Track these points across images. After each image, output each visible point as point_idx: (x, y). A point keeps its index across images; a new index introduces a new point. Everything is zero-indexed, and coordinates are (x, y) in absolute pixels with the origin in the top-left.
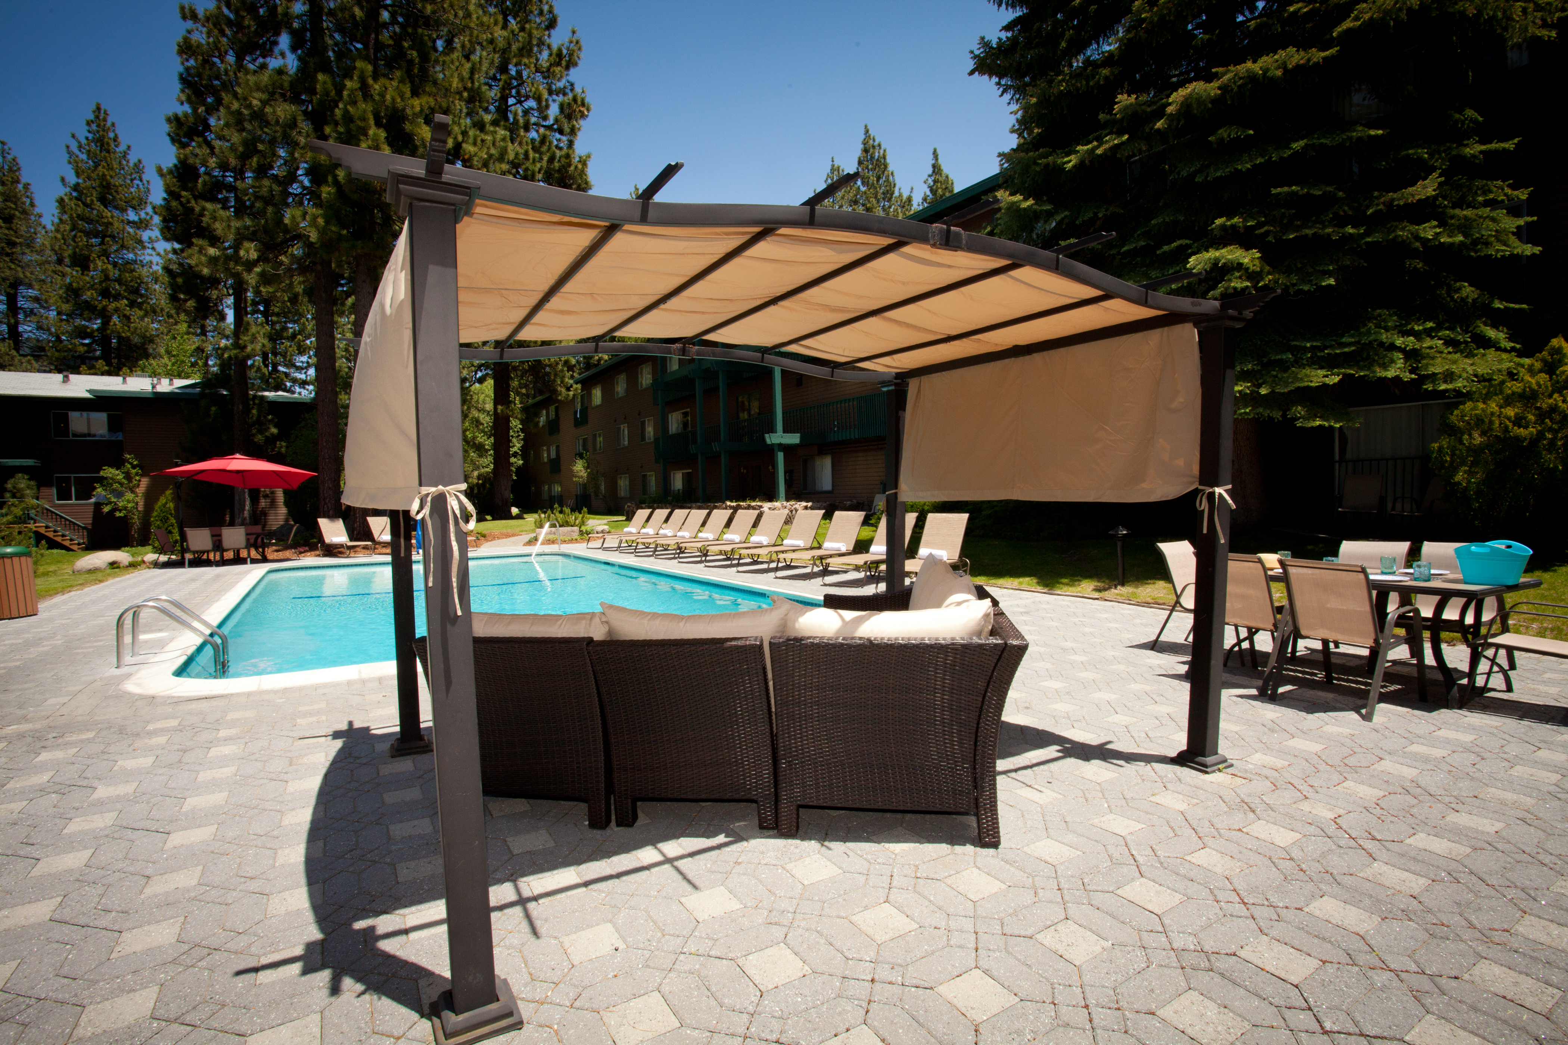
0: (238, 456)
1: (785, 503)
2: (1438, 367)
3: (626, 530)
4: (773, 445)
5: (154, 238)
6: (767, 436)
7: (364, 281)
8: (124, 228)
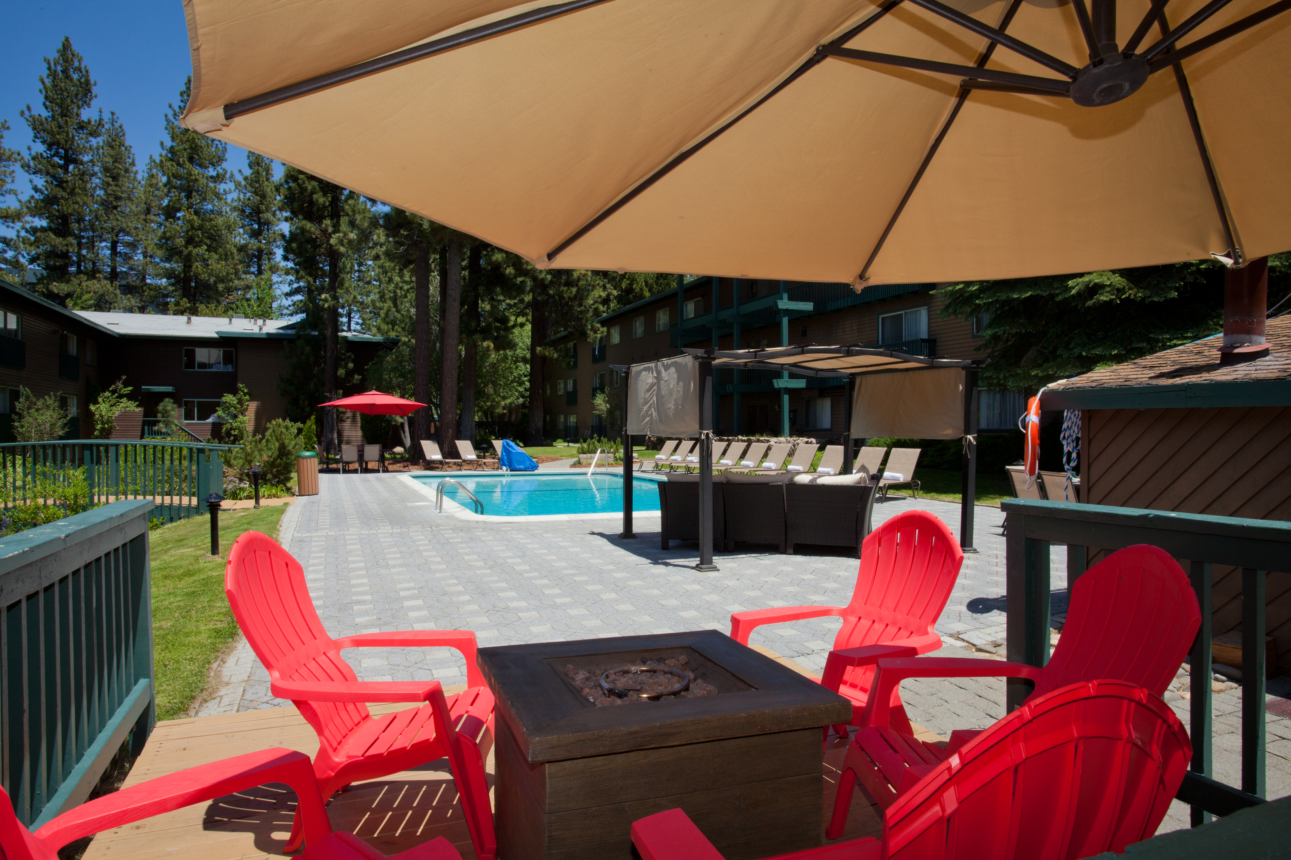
0: (374, 392)
1: (789, 438)
3: (657, 456)
4: (780, 388)
6: (775, 381)
7: (456, 255)
8: (207, 183)
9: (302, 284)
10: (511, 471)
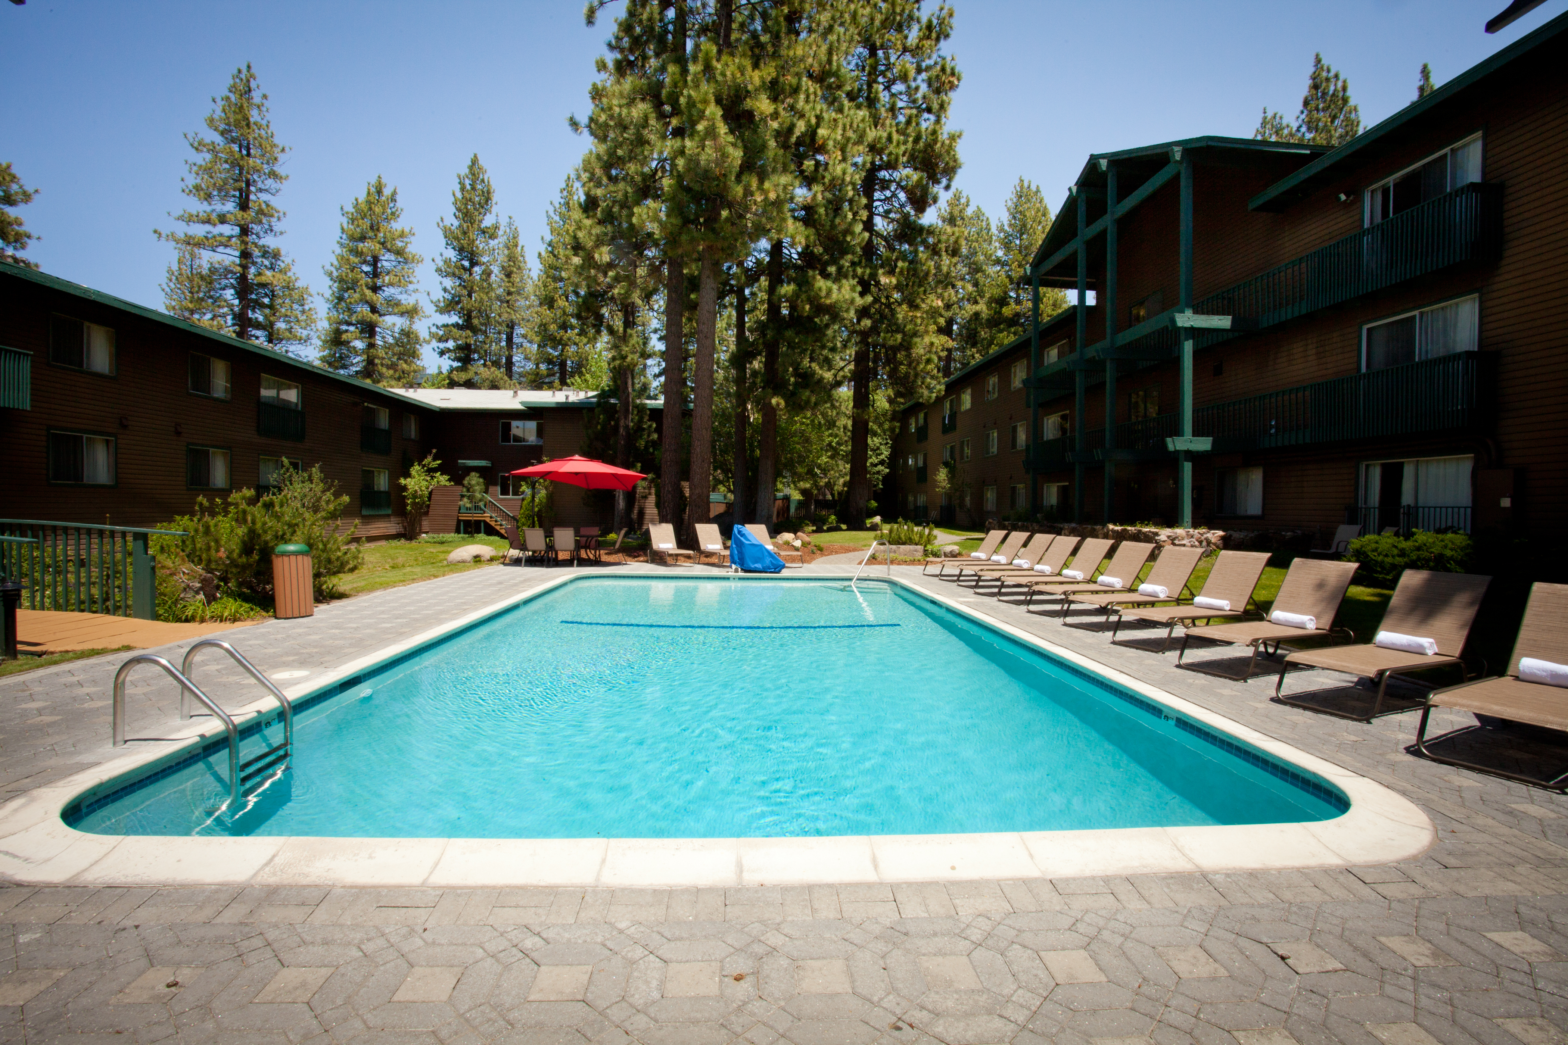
0: (577, 457)
1: (1191, 530)
3: (978, 550)
4: (1177, 452)
6: (1169, 440)
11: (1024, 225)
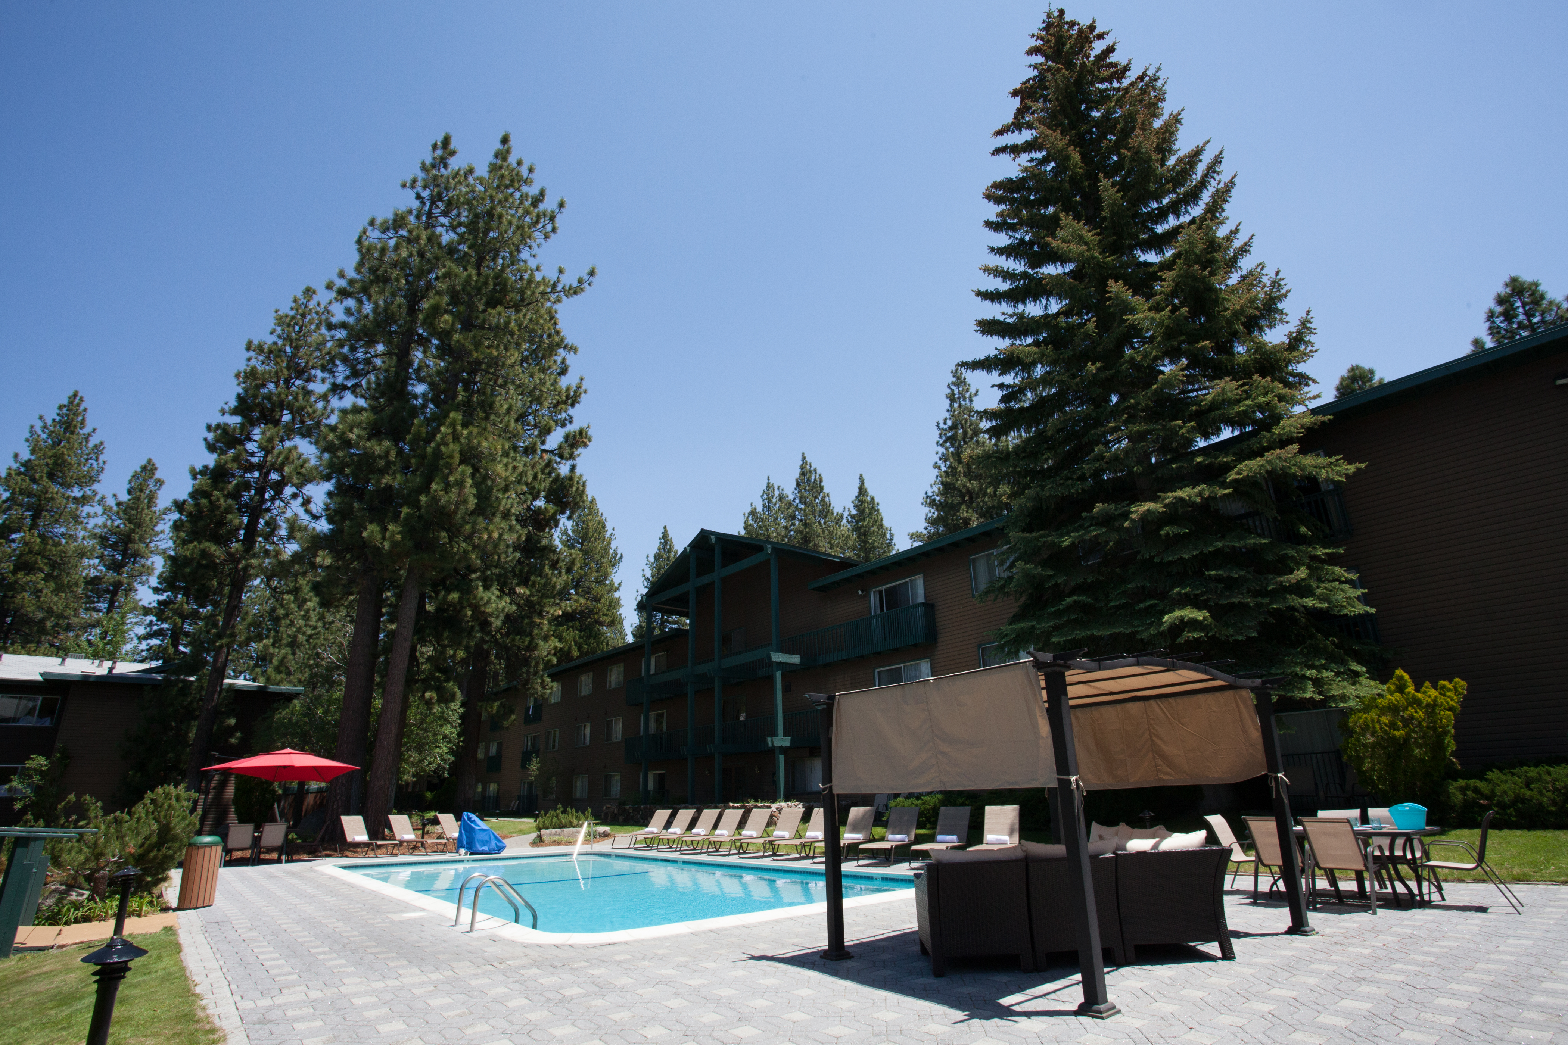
0: (289, 750)
1: (785, 803)
2: (1336, 692)
5: (92, 514)
6: (767, 738)
8: (66, 504)
9: (165, 626)
10: (471, 854)
11: (587, 533)
